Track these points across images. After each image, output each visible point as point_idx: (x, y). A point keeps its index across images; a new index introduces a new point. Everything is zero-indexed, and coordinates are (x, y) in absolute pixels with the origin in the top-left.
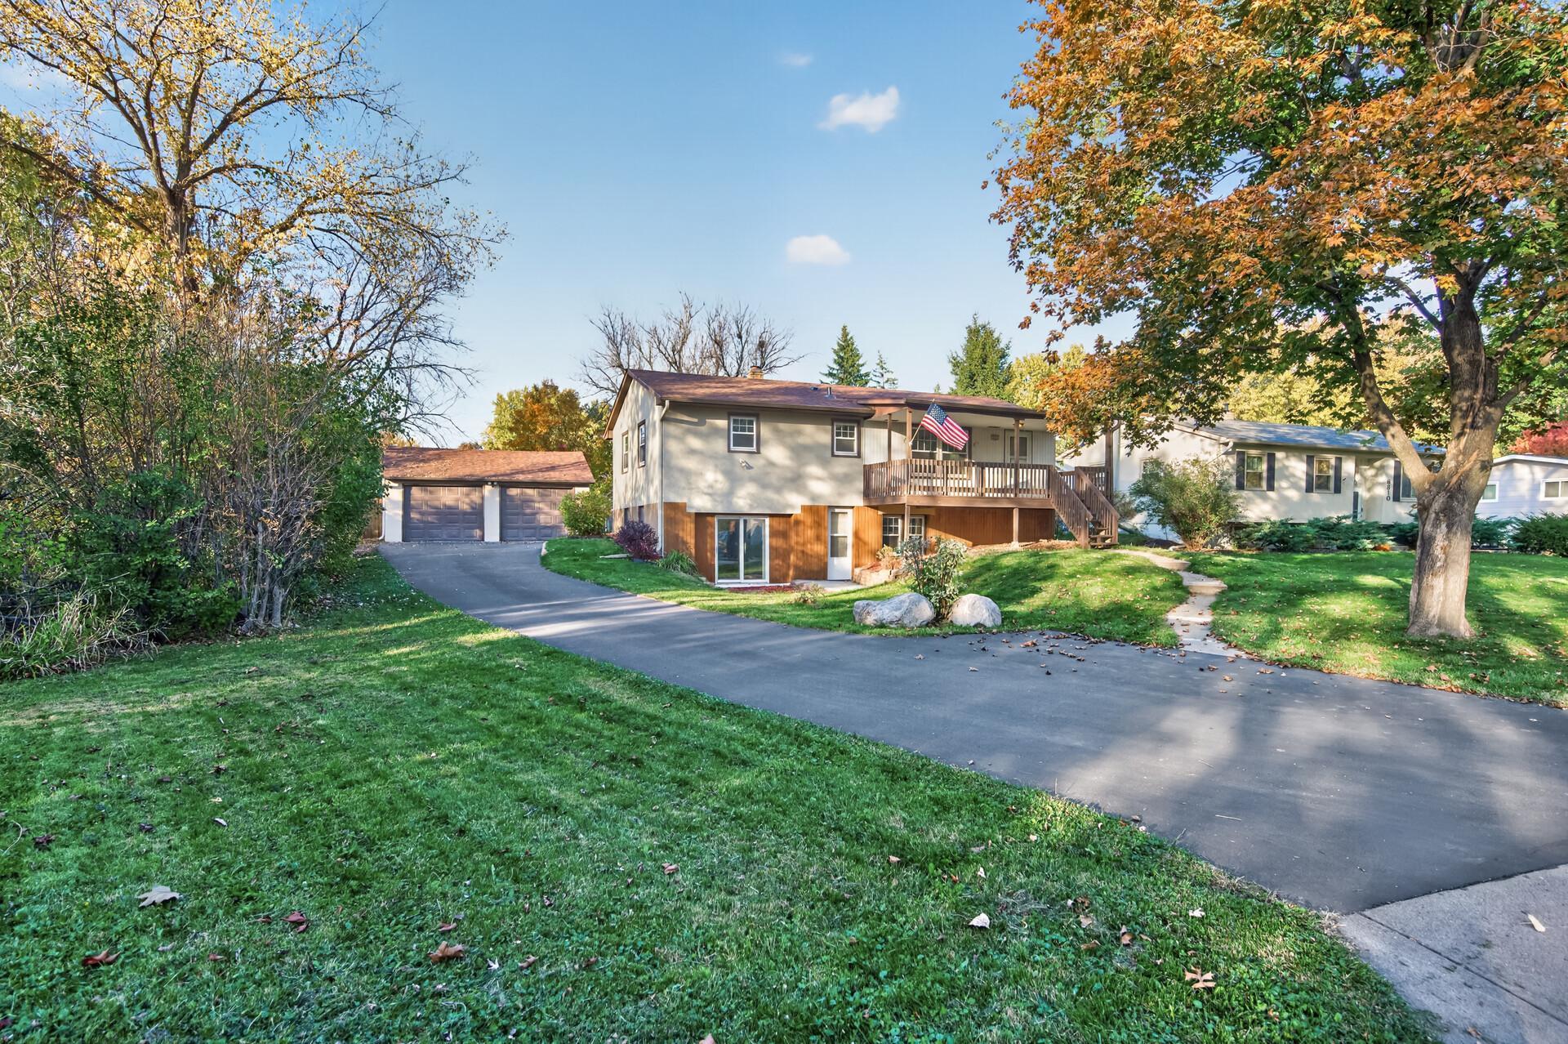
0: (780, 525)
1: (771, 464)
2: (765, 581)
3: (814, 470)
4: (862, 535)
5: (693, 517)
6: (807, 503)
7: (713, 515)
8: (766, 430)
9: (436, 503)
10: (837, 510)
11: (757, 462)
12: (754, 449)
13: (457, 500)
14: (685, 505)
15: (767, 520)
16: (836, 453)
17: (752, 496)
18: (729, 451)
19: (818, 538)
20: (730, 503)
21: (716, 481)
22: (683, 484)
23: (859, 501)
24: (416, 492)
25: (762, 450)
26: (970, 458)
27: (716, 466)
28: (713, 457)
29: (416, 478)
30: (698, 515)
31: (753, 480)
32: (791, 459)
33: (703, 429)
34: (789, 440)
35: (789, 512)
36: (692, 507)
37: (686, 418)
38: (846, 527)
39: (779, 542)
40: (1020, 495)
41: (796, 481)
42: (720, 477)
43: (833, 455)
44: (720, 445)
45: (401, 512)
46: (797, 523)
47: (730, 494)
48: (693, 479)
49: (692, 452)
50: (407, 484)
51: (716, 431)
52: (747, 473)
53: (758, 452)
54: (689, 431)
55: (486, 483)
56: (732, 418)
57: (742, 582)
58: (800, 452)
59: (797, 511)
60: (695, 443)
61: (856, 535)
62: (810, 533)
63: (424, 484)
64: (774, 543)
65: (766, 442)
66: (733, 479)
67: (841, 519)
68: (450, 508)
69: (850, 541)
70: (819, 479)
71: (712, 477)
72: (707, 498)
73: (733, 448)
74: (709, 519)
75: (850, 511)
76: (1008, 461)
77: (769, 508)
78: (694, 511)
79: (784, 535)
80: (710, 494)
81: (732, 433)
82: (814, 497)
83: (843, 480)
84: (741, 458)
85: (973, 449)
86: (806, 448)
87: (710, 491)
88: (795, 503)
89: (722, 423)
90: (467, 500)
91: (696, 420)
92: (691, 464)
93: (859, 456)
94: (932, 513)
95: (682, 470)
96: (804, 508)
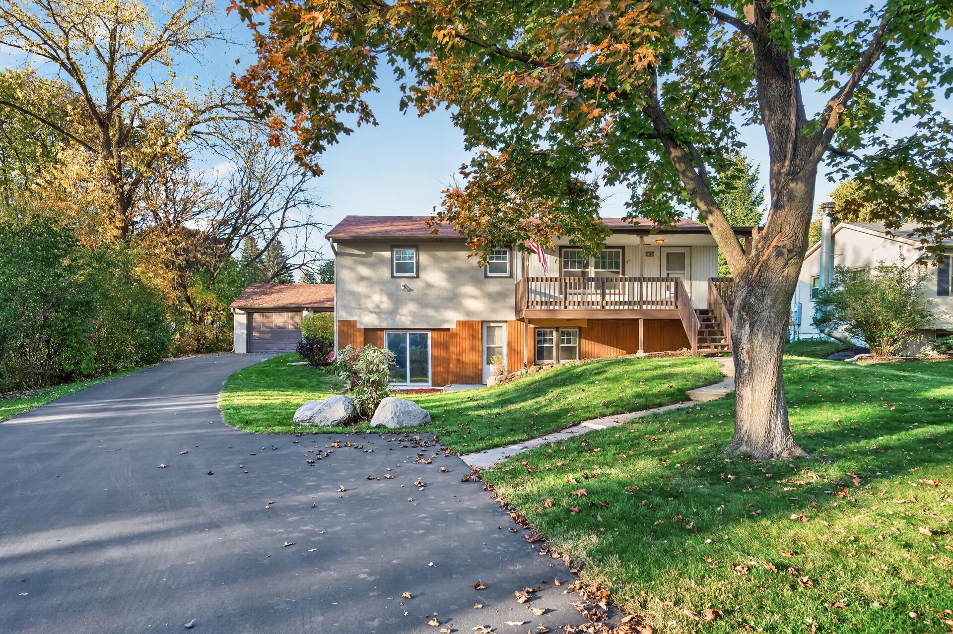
0: (442, 337)
1: (430, 286)
2: (429, 385)
3: (469, 289)
4: (516, 346)
5: (363, 332)
6: (462, 318)
7: (382, 330)
8: (424, 258)
9: (271, 325)
10: (492, 325)
11: (416, 285)
12: (414, 274)
13: (285, 322)
14: (355, 322)
15: (430, 334)
16: (489, 274)
17: (413, 314)
18: (392, 277)
19: (473, 348)
20: (394, 320)
21: (382, 302)
22: (353, 305)
23: (511, 316)
24: (257, 317)
25: (422, 275)
26: (623, 274)
27: (381, 290)
28: (381, 282)
29: (257, 306)
30: (366, 330)
31: (413, 300)
32: (448, 280)
33: (369, 260)
34: (445, 265)
35: (446, 326)
36: (361, 323)
37: (356, 252)
38: (501, 338)
39: (441, 353)
40: (644, 307)
41: (452, 300)
42: (385, 298)
43: (486, 277)
44: (385, 272)
45: (245, 332)
46: (454, 335)
47: (393, 312)
48: (363, 301)
49: (362, 278)
50: (250, 312)
51: (382, 261)
52: (406, 294)
53: (418, 277)
54: (356, 262)
55: (303, 309)
56: (395, 250)
57: (408, 385)
58: (454, 275)
59: (453, 326)
60: (364, 271)
61: (509, 344)
62: (466, 344)
63: (262, 311)
64: (436, 353)
65: (425, 268)
66: (397, 301)
67: (497, 331)
68: (280, 328)
69: (505, 350)
70: (474, 297)
71: (379, 299)
72: (374, 315)
73: (395, 274)
74: (379, 333)
75: (504, 325)
76: (664, 275)
77: (428, 323)
78: (362, 327)
79: (445, 346)
80: (375, 313)
81: (395, 262)
82: (468, 313)
83: (496, 298)
84: (402, 282)
85: (626, 264)
86: (460, 270)
87: (377, 310)
88: (451, 318)
89: (387, 254)
90: (292, 322)
91: (364, 253)
92: (361, 288)
93: (511, 276)
94: (585, 325)
95: (352, 293)
96: (459, 323)
